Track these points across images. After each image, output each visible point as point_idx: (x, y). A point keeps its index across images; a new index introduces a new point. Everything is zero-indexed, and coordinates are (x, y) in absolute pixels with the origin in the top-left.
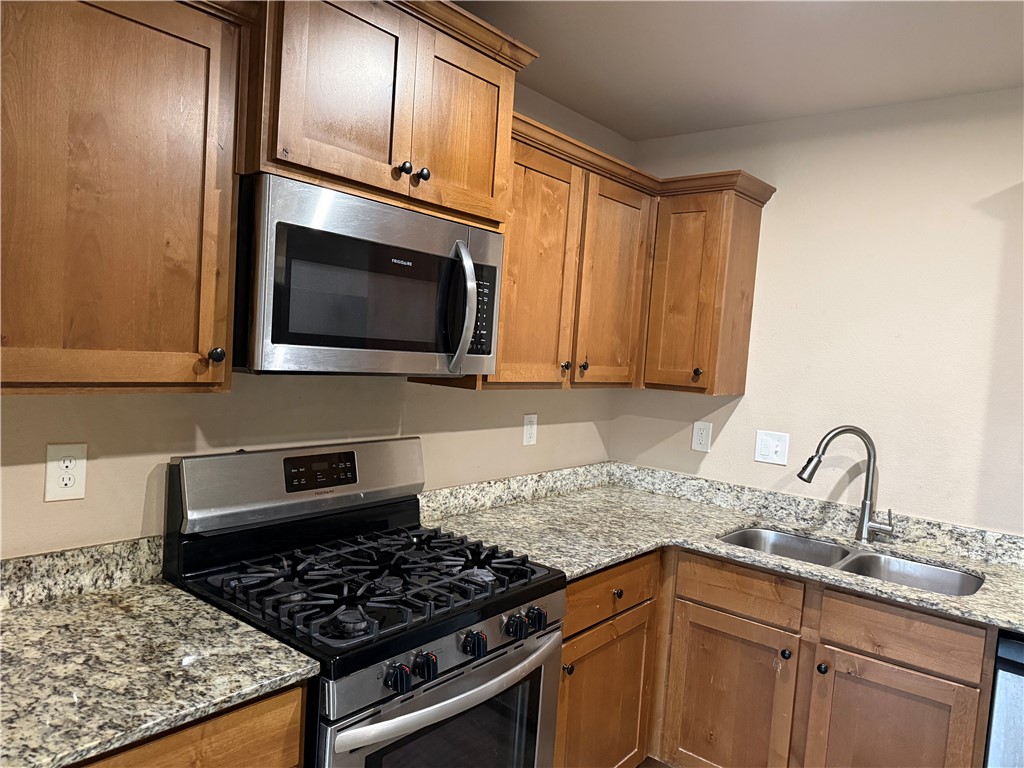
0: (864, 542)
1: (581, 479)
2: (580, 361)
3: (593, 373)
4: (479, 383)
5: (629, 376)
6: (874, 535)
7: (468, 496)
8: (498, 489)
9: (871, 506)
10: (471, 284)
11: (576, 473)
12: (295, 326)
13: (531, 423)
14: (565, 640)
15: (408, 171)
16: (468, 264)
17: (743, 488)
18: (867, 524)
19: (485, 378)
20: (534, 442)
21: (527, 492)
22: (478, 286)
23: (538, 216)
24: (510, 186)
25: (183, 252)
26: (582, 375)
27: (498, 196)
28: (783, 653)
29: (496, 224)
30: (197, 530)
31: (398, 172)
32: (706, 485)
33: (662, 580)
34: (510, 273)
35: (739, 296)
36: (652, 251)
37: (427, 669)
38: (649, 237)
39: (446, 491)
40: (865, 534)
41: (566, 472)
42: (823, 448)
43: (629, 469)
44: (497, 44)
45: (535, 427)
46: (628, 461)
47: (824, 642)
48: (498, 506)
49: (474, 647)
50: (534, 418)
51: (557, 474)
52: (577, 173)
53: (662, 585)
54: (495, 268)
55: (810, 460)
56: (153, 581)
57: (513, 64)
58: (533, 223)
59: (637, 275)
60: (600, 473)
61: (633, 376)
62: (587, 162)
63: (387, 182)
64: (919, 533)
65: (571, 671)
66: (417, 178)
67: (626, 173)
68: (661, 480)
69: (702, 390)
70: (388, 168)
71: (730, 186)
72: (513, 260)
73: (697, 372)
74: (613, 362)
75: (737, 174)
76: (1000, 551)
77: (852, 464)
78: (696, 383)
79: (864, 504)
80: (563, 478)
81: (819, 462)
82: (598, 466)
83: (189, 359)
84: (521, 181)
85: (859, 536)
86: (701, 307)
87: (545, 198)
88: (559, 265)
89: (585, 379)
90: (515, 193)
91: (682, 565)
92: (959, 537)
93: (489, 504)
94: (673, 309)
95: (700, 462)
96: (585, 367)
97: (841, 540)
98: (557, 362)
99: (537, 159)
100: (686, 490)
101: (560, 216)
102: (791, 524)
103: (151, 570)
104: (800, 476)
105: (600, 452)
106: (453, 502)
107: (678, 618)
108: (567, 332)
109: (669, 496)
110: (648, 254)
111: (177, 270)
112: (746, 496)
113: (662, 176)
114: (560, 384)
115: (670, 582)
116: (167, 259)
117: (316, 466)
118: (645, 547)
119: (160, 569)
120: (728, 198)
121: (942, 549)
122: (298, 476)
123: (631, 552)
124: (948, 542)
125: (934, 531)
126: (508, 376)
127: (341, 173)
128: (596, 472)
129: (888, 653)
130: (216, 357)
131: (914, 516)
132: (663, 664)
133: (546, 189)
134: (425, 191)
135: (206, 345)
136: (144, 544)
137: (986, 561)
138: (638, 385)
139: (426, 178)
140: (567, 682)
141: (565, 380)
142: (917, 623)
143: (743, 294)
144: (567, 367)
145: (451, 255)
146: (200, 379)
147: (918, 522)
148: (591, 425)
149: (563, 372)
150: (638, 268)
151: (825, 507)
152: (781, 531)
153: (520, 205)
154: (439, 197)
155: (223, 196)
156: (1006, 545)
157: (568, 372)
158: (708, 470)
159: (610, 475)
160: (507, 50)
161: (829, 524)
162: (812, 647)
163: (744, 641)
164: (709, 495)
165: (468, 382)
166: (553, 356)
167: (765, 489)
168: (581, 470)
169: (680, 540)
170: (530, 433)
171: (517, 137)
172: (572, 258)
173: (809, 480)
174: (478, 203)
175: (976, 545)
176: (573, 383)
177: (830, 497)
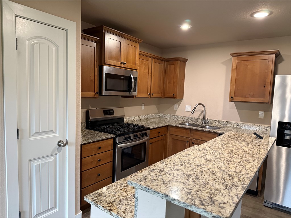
0: (204, 124)
1: (153, 116)
2: (152, 93)
3: (154, 95)
4: (134, 97)
5: (161, 96)
6: (205, 123)
7: (132, 118)
8: (137, 118)
9: (205, 118)
10: (133, 80)
11: (152, 115)
12: (108, 88)
13: (143, 105)
14: (150, 139)
15: (123, 63)
16: (132, 77)
17: (183, 116)
18: (204, 121)
19: (135, 96)
20: (144, 109)
21: (143, 118)
22: (134, 80)
23: (143, 67)
24: (138, 63)
25: (92, 78)
26: (152, 95)
27: (137, 65)
28: (187, 141)
29: (136, 70)
30: (92, 121)
31: (121, 63)
32: (177, 116)
33: (167, 132)
34: (139, 78)
35: (181, 80)
36: (165, 72)
37: (130, 137)
38: (164, 69)
39: (128, 117)
40: (204, 123)
41: (150, 115)
42: (195, 108)
43: (163, 114)
44: (136, 40)
45: (144, 106)
46: (163, 113)
47: (194, 139)
48: (137, 120)
49: (136, 136)
50: (144, 104)
51: (148, 115)
52: (150, 59)
53: (167, 133)
54: (136, 77)
55: (193, 110)
56: (84, 129)
57: (139, 43)
58: (143, 69)
59: (162, 77)
60: (157, 115)
61: (162, 96)
62: (152, 57)
63: (120, 65)
64: (213, 122)
65: (151, 144)
66: (124, 64)
67: (159, 58)
68: (168, 116)
69: (175, 98)
70: (120, 63)
71: (179, 60)
72: (139, 75)
73: (174, 95)
74: (158, 93)
75: (180, 58)
76: (226, 124)
77: (202, 111)
78: (173, 97)
79: (203, 117)
80: (149, 116)
81: (195, 110)
82: (157, 114)
83: (94, 93)
84: (140, 61)
85: (203, 123)
86: (174, 82)
87: (145, 64)
88: (148, 76)
89: (153, 97)
90: (139, 64)
91: (171, 129)
92: (219, 122)
93: (136, 120)
94: (169, 83)
95: (176, 112)
96: (153, 94)
97: (200, 124)
98: (148, 93)
99: (143, 57)
100: (173, 118)
101: (147, 67)
102: (192, 122)
103: (84, 127)
104: (191, 112)
105: (157, 111)
106: (129, 119)
107: (170, 138)
108: (149, 88)
109: (170, 119)
110: (164, 72)
111: (92, 81)
112: (184, 118)
113: (166, 58)
114: (148, 97)
115: (169, 132)
116: (91, 79)
117: (108, 111)
118: (164, 125)
119: (85, 127)
120: (179, 62)
121: (217, 125)
122: (105, 113)
123: (161, 126)
124: (218, 123)
125: (216, 121)
126: (139, 96)
127: (113, 65)
128: (156, 115)
129: (203, 139)
130: (97, 93)
131: (212, 119)
132: (168, 147)
133: (145, 62)
134: (125, 66)
135: (96, 92)
136: (83, 123)
137: (224, 126)
138: (163, 97)
139: (126, 64)
140: (150, 146)
141: (149, 97)
142: (207, 134)
143: (182, 80)
144: (149, 94)
145: (129, 76)
146: (95, 96)
147: (213, 120)
148: (155, 106)
149: (149, 95)
150: (162, 75)
151: (197, 119)
152: (189, 123)
153: (140, 66)
154: (127, 67)
155: (97, 69)
156: (227, 123)
157: (150, 95)
158: (177, 114)
159: (159, 116)
160: (137, 41)
161: (198, 122)
162: (192, 140)
163: (181, 140)
164: (177, 118)
165: (132, 97)
166: (147, 92)
167: (187, 116)
168: (153, 115)
169: (170, 124)
170: (143, 107)
171: (139, 54)
172: (150, 74)
173: (193, 113)
174: (133, 67)
175: (222, 123)
176: (151, 97)
177: (198, 117)
